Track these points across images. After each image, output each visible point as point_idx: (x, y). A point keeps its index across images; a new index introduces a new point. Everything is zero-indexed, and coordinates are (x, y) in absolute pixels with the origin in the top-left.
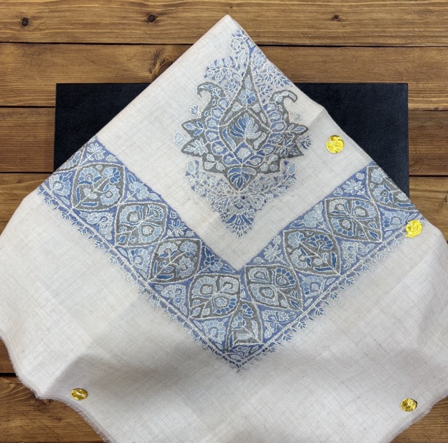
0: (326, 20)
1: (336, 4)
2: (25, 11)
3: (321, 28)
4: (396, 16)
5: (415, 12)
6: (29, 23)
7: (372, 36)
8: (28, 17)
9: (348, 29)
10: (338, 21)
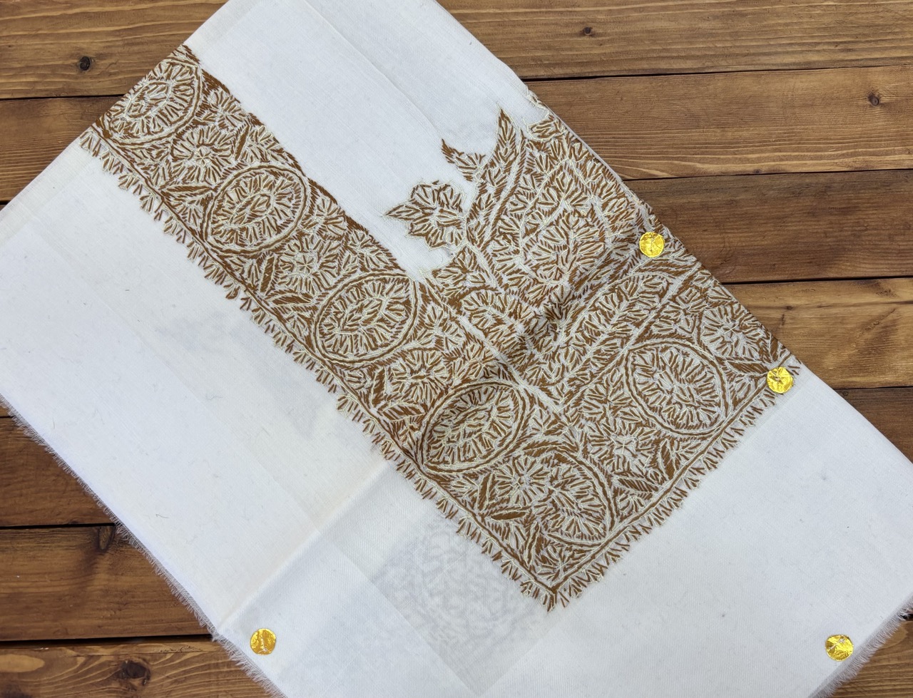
0: (571, 35)
1: (586, 10)
2: (85, 46)
3: (563, 50)
4: (684, 24)
5: (716, 17)
6: (92, 64)
7: (648, 59)
8: (89, 56)
9: (608, 49)
10: (591, 36)
